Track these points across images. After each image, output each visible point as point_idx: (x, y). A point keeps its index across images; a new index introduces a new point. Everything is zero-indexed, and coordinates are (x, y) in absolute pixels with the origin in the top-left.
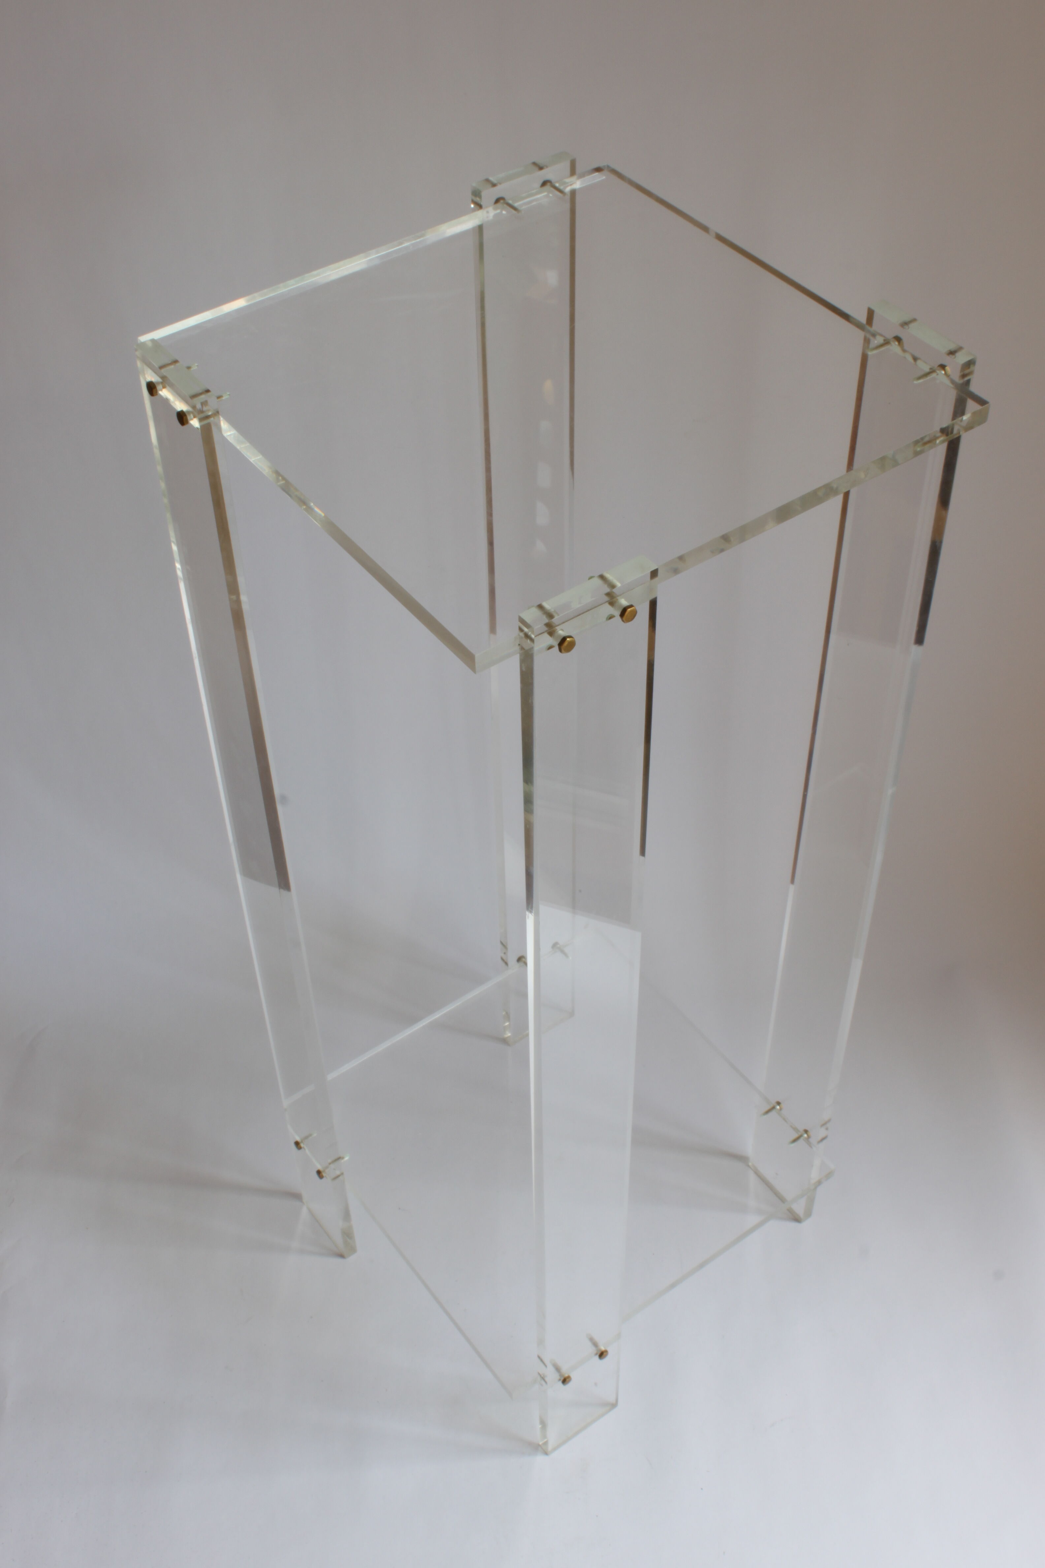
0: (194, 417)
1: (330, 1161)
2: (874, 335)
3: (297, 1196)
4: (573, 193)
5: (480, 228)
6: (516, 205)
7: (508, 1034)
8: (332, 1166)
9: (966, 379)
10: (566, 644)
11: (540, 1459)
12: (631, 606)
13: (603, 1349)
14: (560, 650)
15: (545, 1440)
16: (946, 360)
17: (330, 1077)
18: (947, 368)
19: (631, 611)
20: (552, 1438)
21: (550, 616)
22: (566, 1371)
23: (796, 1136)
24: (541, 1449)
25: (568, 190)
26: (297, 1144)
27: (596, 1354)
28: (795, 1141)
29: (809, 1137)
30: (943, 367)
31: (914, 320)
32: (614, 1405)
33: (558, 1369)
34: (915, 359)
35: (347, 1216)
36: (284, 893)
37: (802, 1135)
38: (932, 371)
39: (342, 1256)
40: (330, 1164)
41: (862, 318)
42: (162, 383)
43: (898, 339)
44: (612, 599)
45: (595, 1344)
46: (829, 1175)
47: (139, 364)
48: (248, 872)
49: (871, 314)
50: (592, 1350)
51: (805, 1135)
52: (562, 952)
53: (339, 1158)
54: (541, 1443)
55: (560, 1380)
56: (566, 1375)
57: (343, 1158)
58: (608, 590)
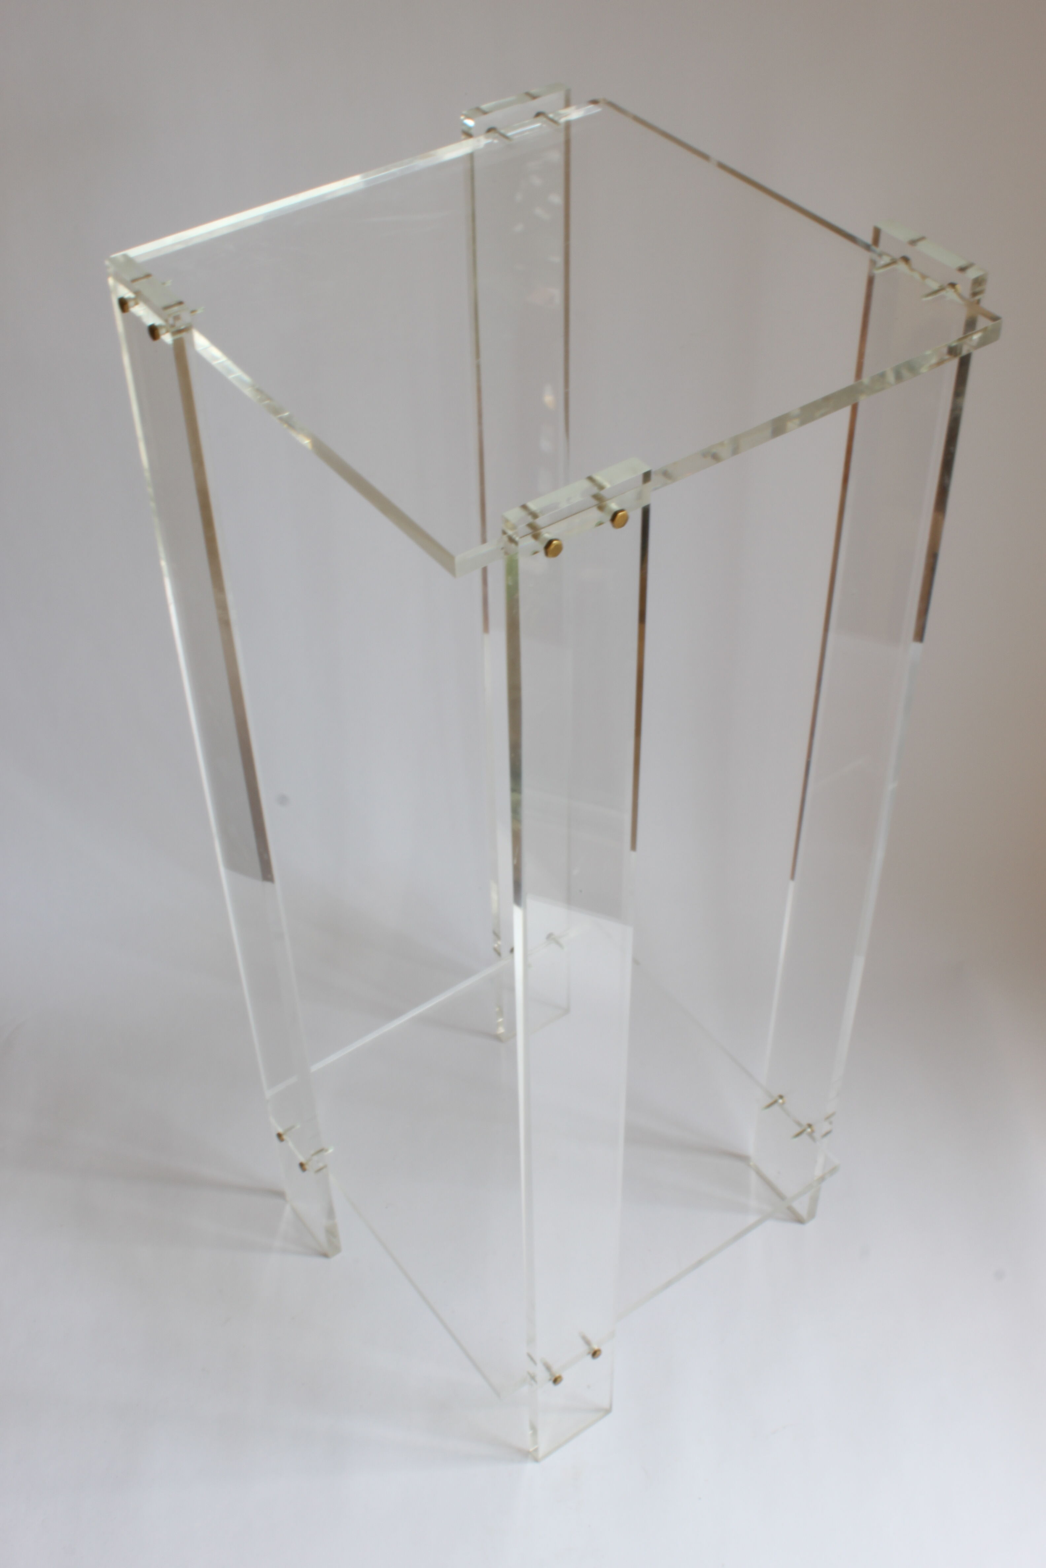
0: (167, 332)
1: (312, 1152)
2: (880, 255)
3: (280, 1194)
4: (568, 125)
5: (471, 156)
6: (509, 134)
7: (501, 1030)
8: (316, 1158)
9: (977, 298)
10: (552, 547)
11: (530, 1467)
12: (622, 511)
13: (596, 1347)
14: (547, 554)
15: (536, 1447)
16: (957, 277)
17: (314, 1068)
18: (958, 287)
19: (623, 516)
20: (543, 1447)
21: (535, 515)
22: (557, 1371)
23: (798, 1130)
24: (530, 1455)
25: (563, 120)
26: (279, 1136)
27: (589, 1353)
28: (798, 1135)
29: (813, 1131)
30: (953, 285)
31: (922, 239)
32: (608, 1411)
33: (548, 1368)
34: (924, 277)
35: (331, 1213)
36: (268, 884)
37: (805, 1130)
38: (941, 289)
39: (325, 1255)
40: (313, 1155)
41: (868, 238)
42: (134, 299)
43: (906, 259)
44: (600, 502)
45: (588, 1343)
46: (834, 1170)
47: (111, 281)
48: (232, 864)
49: (877, 233)
50: (583, 1348)
51: (809, 1130)
52: (558, 943)
53: (321, 1151)
54: (531, 1450)
55: (550, 1380)
56: (557, 1375)
57: (327, 1150)
58: (595, 490)
